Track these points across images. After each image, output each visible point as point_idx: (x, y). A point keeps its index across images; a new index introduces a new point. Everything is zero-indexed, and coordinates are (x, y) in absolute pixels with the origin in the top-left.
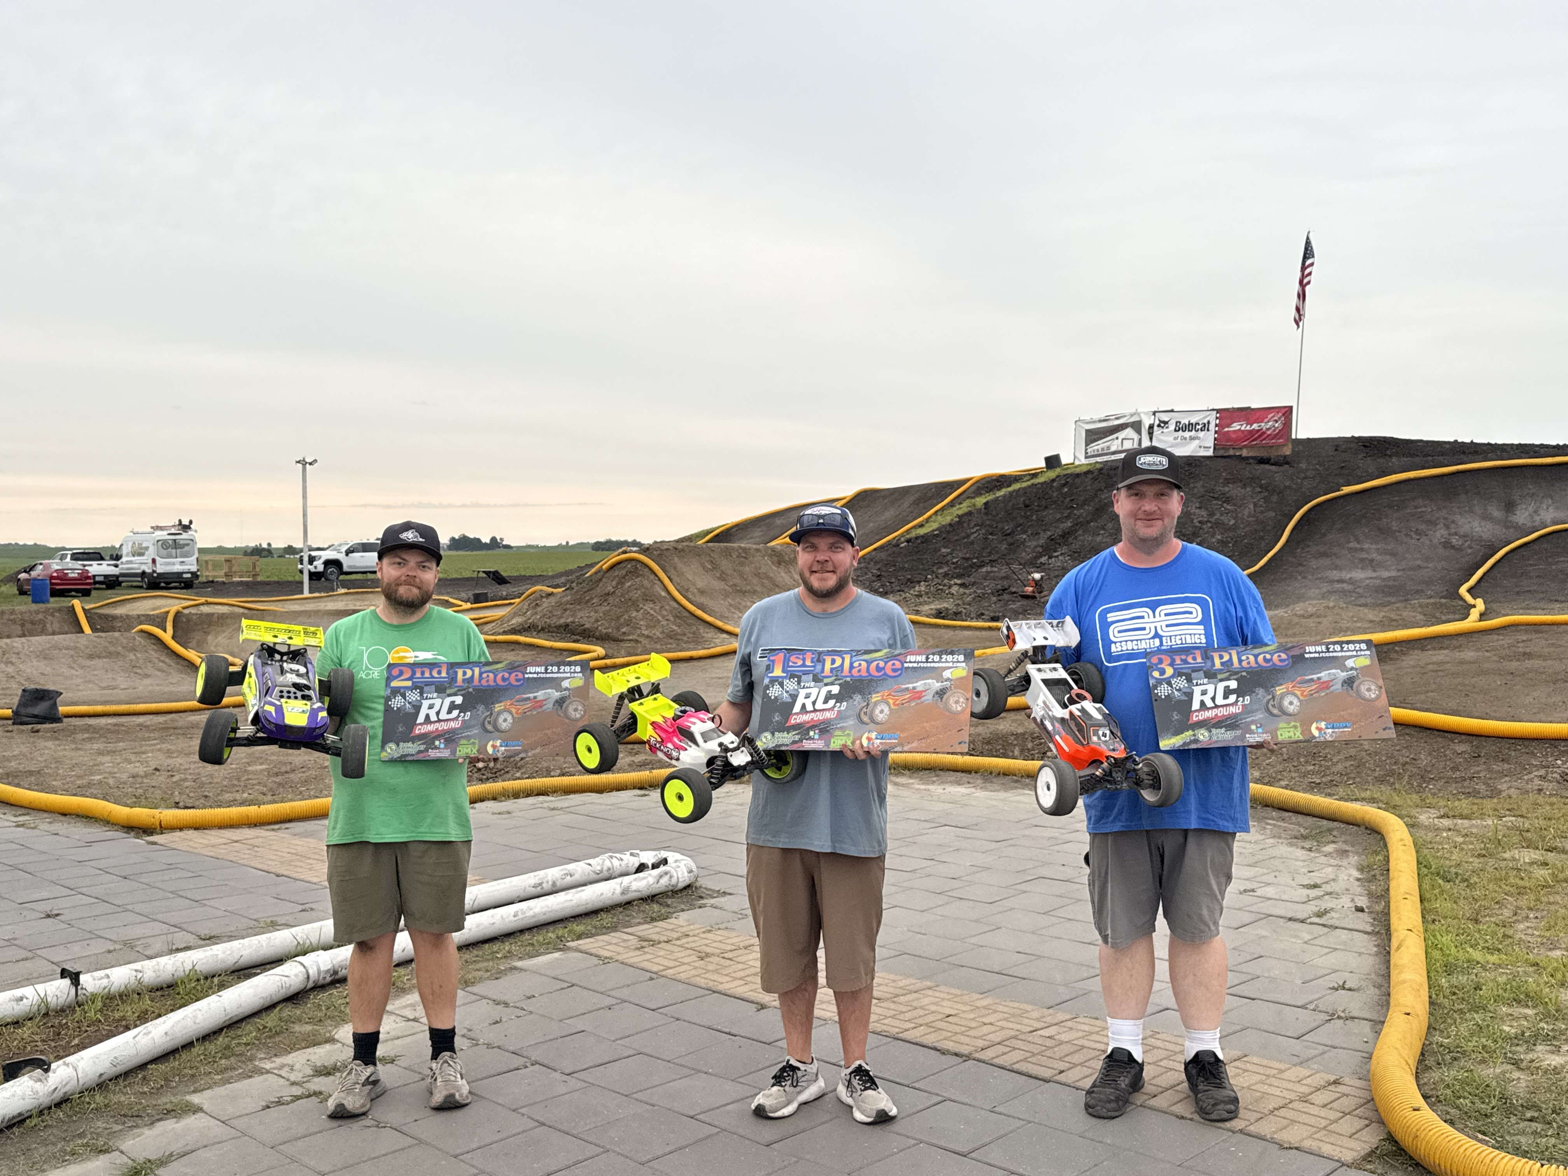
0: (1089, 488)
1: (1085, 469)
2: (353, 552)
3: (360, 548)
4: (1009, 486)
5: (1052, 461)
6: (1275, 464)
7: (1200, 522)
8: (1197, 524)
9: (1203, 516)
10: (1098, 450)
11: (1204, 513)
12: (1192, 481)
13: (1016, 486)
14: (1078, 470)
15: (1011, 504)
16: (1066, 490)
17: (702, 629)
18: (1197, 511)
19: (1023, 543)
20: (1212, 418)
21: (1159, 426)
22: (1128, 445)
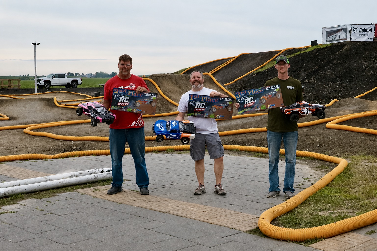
0: (326, 53)
1: (325, 46)
2: (54, 78)
3: (57, 76)
4: (296, 53)
5: (314, 43)
10: (331, 39)
12: (364, 51)
13: (298, 53)
16: (317, 54)
20: (373, 27)
21: (353, 30)
22: (342, 37)
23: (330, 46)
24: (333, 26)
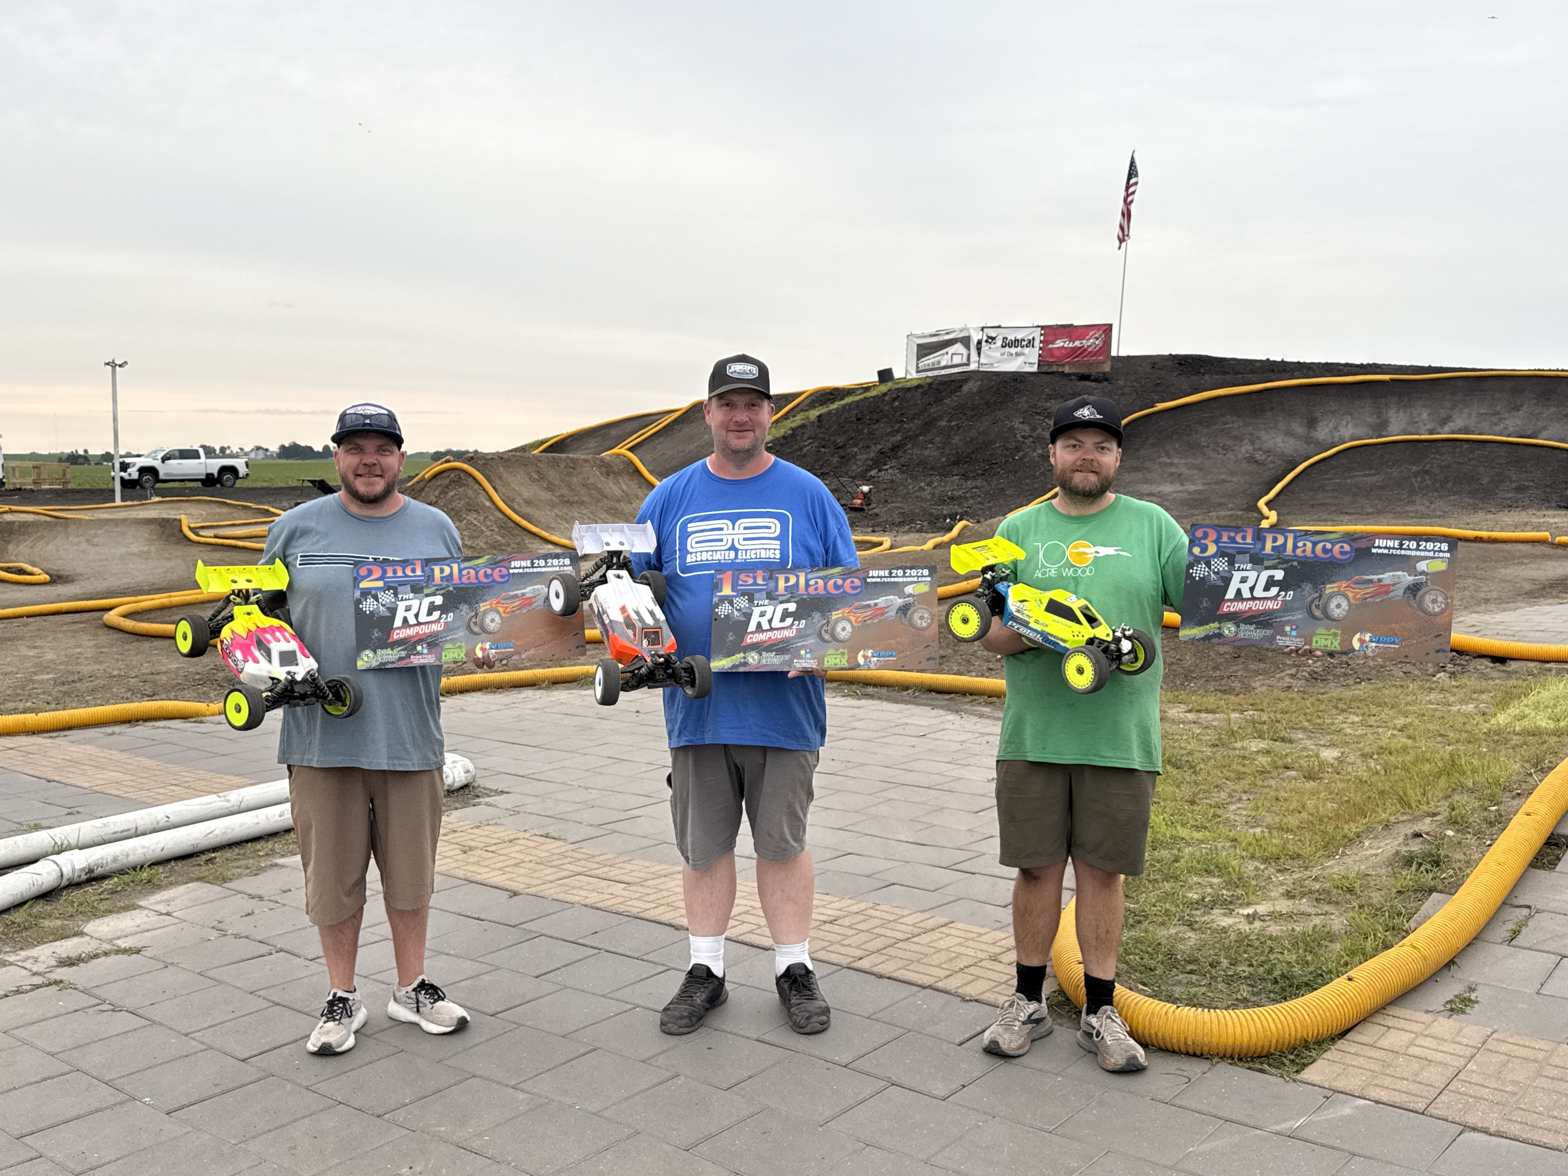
0: (919, 402)
1: (915, 383)
2: (169, 459)
3: (177, 454)
4: (842, 399)
5: (885, 375)
6: (1096, 380)
7: (1023, 437)
8: (1021, 439)
9: (1025, 431)
10: (929, 365)
11: (1027, 428)
12: (1016, 396)
13: (849, 400)
14: (908, 385)
15: (843, 417)
16: (897, 404)
17: (527, 540)
18: (1021, 426)
19: (854, 456)
20: (1037, 335)
21: (987, 341)
22: (957, 360)
23: (931, 384)
24: (933, 331)
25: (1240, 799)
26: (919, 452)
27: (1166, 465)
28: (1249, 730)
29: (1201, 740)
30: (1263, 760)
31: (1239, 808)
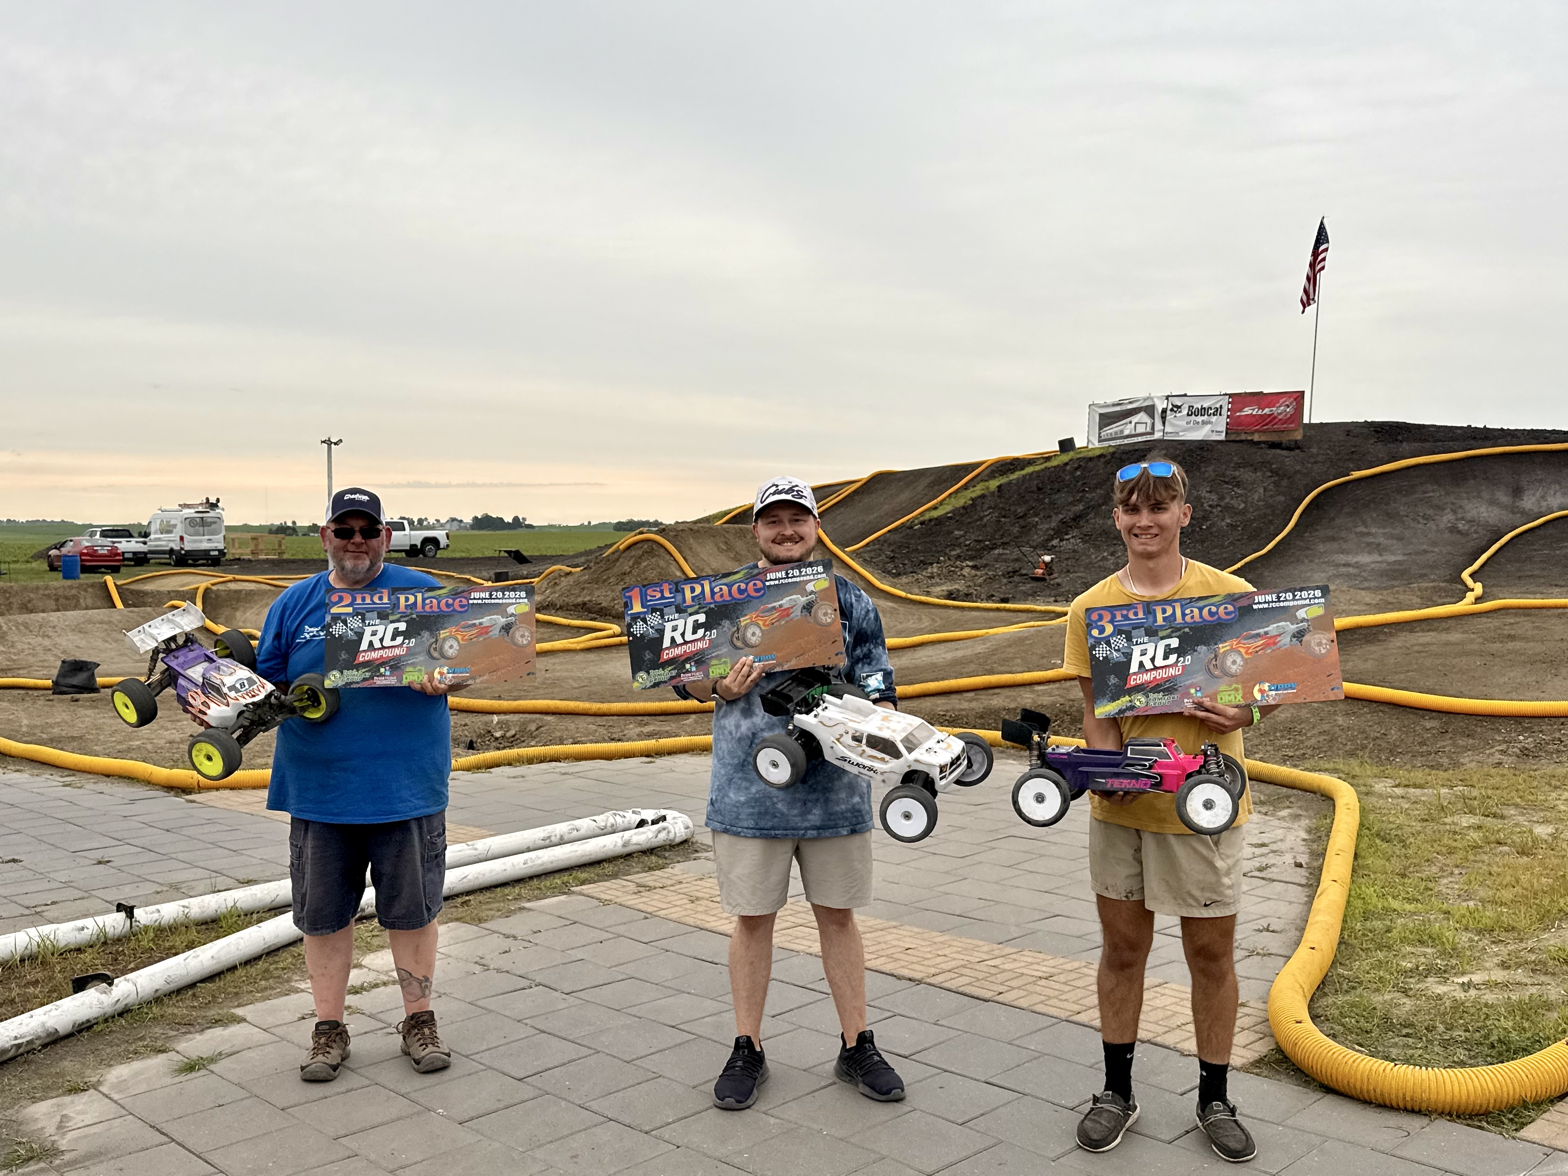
0: (1101, 471)
1: (1098, 453)
4: (1024, 469)
5: (1066, 445)
6: (1286, 449)
9: (1213, 500)
10: (1111, 434)
12: (1202, 465)
13: (1029, 470)
14: (1091, 454)
15: (1024, 487)
16: (1079, 473)
18: (1207, 495)
19: (1035, 526)
20: (1225, 402)
21: (1172, 410)
22: (1141, 429)
23: (1114, 453)
24: (1116, 400)
25: (1452, 873)
26: (1101, 522)
27: (1363, 534)
28: (1459, 806)
29: (1409, 815)
30: (1475, 835)
31: (1451, 882)
